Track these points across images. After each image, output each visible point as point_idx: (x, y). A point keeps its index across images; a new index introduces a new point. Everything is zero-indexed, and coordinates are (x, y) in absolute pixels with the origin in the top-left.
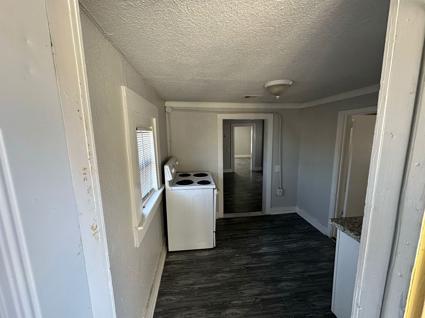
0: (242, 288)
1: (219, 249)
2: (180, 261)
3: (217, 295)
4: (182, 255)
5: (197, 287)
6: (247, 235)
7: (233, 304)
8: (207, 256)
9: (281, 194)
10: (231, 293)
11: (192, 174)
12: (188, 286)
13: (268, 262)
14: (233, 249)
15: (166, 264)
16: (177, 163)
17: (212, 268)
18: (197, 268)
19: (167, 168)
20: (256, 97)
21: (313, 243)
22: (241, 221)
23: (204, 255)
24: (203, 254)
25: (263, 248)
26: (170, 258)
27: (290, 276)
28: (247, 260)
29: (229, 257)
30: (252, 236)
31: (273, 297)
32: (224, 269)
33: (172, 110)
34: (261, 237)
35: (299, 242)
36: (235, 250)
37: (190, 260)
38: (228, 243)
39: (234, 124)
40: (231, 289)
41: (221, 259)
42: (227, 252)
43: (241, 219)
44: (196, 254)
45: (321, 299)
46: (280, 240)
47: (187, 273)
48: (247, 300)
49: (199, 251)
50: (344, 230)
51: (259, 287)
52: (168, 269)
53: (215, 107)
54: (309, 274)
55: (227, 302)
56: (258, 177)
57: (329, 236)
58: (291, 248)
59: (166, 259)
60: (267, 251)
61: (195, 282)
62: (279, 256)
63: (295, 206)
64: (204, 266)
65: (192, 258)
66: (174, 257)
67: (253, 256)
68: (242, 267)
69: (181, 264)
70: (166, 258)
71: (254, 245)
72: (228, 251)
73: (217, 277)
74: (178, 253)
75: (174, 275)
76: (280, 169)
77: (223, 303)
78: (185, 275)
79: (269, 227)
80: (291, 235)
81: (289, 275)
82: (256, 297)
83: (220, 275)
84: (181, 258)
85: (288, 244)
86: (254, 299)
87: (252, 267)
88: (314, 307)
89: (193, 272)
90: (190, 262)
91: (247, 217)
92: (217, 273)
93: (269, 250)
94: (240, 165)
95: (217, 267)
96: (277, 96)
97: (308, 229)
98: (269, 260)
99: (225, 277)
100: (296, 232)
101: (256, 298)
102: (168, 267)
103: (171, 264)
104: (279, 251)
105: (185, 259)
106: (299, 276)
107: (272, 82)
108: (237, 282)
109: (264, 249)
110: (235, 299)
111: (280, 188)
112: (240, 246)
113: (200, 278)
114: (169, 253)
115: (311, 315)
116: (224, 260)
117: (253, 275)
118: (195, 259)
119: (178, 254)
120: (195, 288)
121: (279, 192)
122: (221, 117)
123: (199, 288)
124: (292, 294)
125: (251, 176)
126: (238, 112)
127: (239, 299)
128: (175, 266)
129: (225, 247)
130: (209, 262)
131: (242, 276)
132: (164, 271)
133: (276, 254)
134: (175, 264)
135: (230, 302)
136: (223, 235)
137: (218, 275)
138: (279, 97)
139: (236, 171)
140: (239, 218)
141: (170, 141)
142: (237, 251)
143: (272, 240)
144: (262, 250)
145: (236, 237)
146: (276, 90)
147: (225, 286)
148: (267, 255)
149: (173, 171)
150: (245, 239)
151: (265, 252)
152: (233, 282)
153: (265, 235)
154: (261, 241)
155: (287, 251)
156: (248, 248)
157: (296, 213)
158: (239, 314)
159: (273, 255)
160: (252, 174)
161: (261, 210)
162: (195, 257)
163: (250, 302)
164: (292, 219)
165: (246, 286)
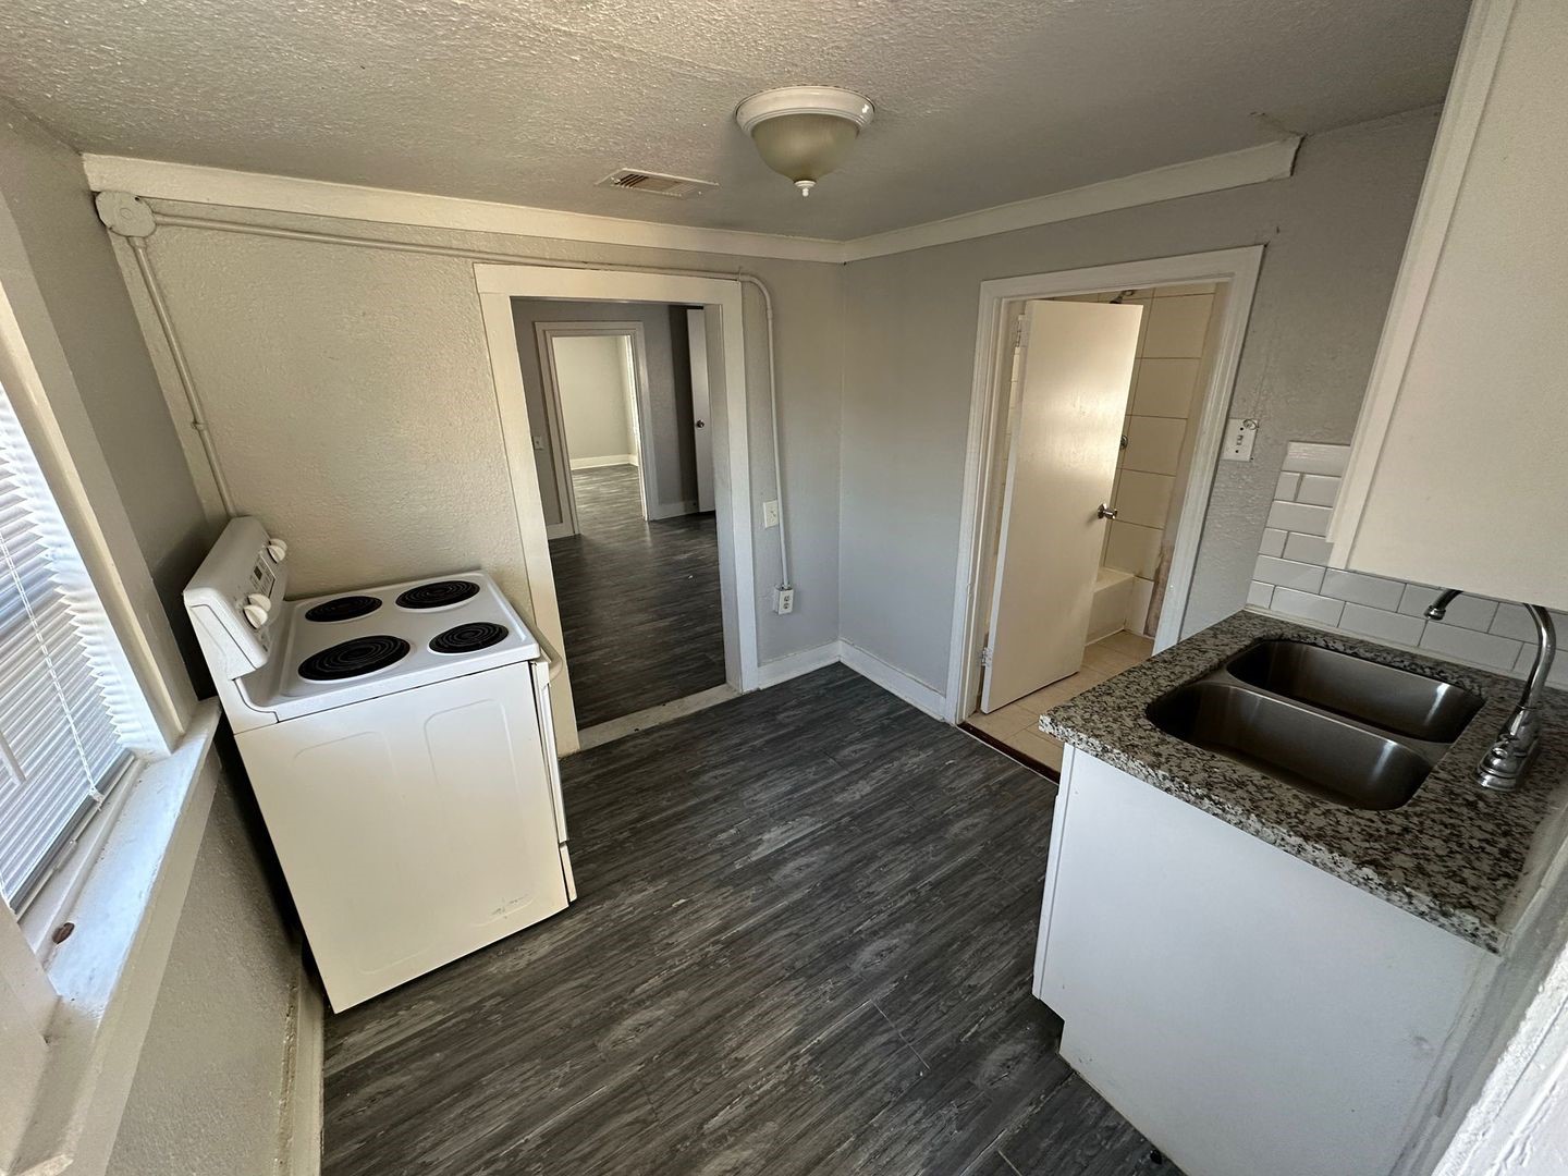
0: (730, 1039)
1: (593, 904)
2: (417, 1041)
3: (637, 1127)
4: (419, 1000)
5: (533, 1135)
6: (697, 800)
7: (712, 1133)
8: (545, 957)
9: (789, 610)
10: (695, 1086)
11: (389, 594)
12: (488, 1156)
13: (797, 885)
14: (653, 879)
15: (336, 1089)
16: (279, 551)
17: (582, 1007)
18: (513, 1038)
19: (205, 605)
20: (677, 187)
21: (914, 761)
22: (658, 745)
23: (534, 958)
24: (527, 957)
25: (766, 837)
26: (353, 1045)
27: (879, 913)
28: (720, 910)
29: (646, 923)
30: (716, 799)
31: (847, 1022)
32: (638, 991)
33: (159, 219)
34: (747, 793)
35: (873, 771)
36: (663, 884)
37: (468, 1015)
38: (626, 863)
39: (546, 325)
40: (689, 1068)
41: (613, 947)
42: (632, 904)
43: (656, 735)
44: (493, 969)
45: (985, 954)
46: (814, 782)
47: (466, 1088)
48: (762, 1086)
49: (503, 946)
50: (1105, 750)
51: (794, 1006)
52: (352, 1113)
53: (457, 226)
54: (932, 878)
55: (686, 1138)
56: (679, 543)
57: (952, 720)
58: (858, 802)
59: (329, 1063)
60: (782, 841)
61: (518, 1114)
62: (827, 848)
63: (835, 639)
64: (545, 1012)
65: (473, 1001)
66: (374, 1031)
67: (738, 881)
68: (711, 948)
69: (423, 1052)
70: (327, 1055)
71: (733, 831)
72: (638, 897)
73: (615, 1043)
74: (388, 1003)
75: (392, 1133)
76: (781, 514)
77: (673, 1151)
78: (457, 1100)
79: (768, 742)
80: (846, 752)
81: (876, 908)
82: (789, 1054)
83: (629, 1022)
84: (417, 1019)
85: (843, 790)
86: (786, 1067)
87: (748, 932)
88: (975, 995)
89: (494, 1069)
90: (471, 1022)
91: (678, 722)
92: (613, 1020)
93: (788, 834)
94: (595, 499)
95: (609, 994)
96: (801, 183)
97: (888, 714)
98: (798, 876)
99: (649, 1024)
100: (857, 734)
101: (790, 1058)
102: (352, 1101)
103: (366, 1080)
104: (823, 828)
105: (439, 1018)
106: (907, 899)
107: (783, 93)
108: (708, 1023)
109: (774, 839)
110: (712, 1107)
111: (786, 585)
112: (680, 855)
113: (540, 1082)
114: (336, 1025)
115: (973, 1030)
116: (628, 949)
117: (760, 962)
118: (492, 997)
119: (390, 1007)
120: (526, 1148)
121: (782, 602)
122: (499, 286)
123: (543, 1136)
124: (901, 979)
125: (650, 545)
126: (584, 264)
127: (731, 1095)
128: (389, 1081)
129: (617, 887)
130: (565, 981)
131: (719, 988)
132: (332, 1137)
133: (815, 842)
134: (391, 1065)
135: (701, 1127)
136: (598, 830)
137: (619, 1031)
138: (811, 190)
139: (582, 529)
140: (648, 732)
141: (195, 422)
142: (671, 882)
143: (791, 792)
144: (765, 845)
145: (653, 825)
146: (799, 145)
147: (659, 1065)
148: (785, 861)
149: (260, 612)
150: (693, 821)
151: (777, 851)
152: (688, 1033)
153: (760, 777)
154: (753, 806)
155: (847, 819)
156: (712, 853)
157: (839, 664)
158: (746, 1165)
159: (807, 850)
160: (651, 536)
161: (721, 680)
162: (491, 987)
163: (774, 1087)
164: (833, 688)
165: (742, 1023)
